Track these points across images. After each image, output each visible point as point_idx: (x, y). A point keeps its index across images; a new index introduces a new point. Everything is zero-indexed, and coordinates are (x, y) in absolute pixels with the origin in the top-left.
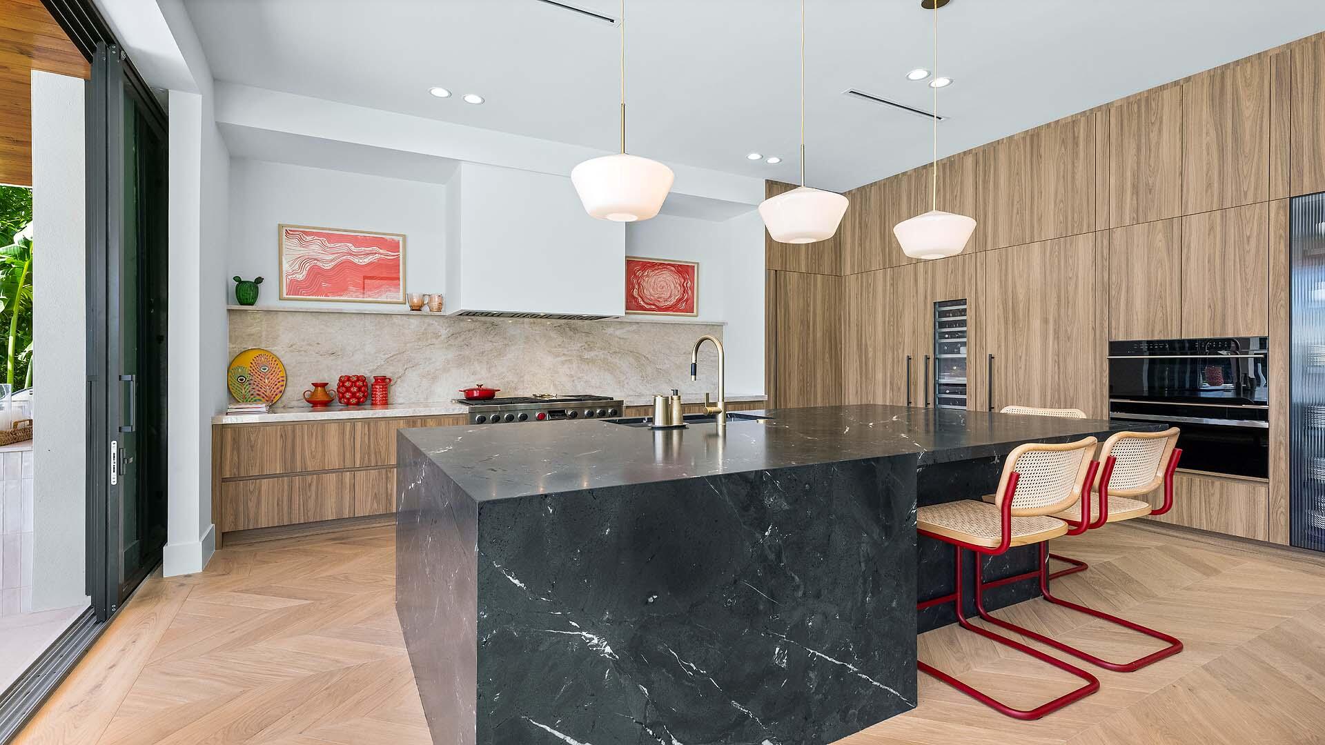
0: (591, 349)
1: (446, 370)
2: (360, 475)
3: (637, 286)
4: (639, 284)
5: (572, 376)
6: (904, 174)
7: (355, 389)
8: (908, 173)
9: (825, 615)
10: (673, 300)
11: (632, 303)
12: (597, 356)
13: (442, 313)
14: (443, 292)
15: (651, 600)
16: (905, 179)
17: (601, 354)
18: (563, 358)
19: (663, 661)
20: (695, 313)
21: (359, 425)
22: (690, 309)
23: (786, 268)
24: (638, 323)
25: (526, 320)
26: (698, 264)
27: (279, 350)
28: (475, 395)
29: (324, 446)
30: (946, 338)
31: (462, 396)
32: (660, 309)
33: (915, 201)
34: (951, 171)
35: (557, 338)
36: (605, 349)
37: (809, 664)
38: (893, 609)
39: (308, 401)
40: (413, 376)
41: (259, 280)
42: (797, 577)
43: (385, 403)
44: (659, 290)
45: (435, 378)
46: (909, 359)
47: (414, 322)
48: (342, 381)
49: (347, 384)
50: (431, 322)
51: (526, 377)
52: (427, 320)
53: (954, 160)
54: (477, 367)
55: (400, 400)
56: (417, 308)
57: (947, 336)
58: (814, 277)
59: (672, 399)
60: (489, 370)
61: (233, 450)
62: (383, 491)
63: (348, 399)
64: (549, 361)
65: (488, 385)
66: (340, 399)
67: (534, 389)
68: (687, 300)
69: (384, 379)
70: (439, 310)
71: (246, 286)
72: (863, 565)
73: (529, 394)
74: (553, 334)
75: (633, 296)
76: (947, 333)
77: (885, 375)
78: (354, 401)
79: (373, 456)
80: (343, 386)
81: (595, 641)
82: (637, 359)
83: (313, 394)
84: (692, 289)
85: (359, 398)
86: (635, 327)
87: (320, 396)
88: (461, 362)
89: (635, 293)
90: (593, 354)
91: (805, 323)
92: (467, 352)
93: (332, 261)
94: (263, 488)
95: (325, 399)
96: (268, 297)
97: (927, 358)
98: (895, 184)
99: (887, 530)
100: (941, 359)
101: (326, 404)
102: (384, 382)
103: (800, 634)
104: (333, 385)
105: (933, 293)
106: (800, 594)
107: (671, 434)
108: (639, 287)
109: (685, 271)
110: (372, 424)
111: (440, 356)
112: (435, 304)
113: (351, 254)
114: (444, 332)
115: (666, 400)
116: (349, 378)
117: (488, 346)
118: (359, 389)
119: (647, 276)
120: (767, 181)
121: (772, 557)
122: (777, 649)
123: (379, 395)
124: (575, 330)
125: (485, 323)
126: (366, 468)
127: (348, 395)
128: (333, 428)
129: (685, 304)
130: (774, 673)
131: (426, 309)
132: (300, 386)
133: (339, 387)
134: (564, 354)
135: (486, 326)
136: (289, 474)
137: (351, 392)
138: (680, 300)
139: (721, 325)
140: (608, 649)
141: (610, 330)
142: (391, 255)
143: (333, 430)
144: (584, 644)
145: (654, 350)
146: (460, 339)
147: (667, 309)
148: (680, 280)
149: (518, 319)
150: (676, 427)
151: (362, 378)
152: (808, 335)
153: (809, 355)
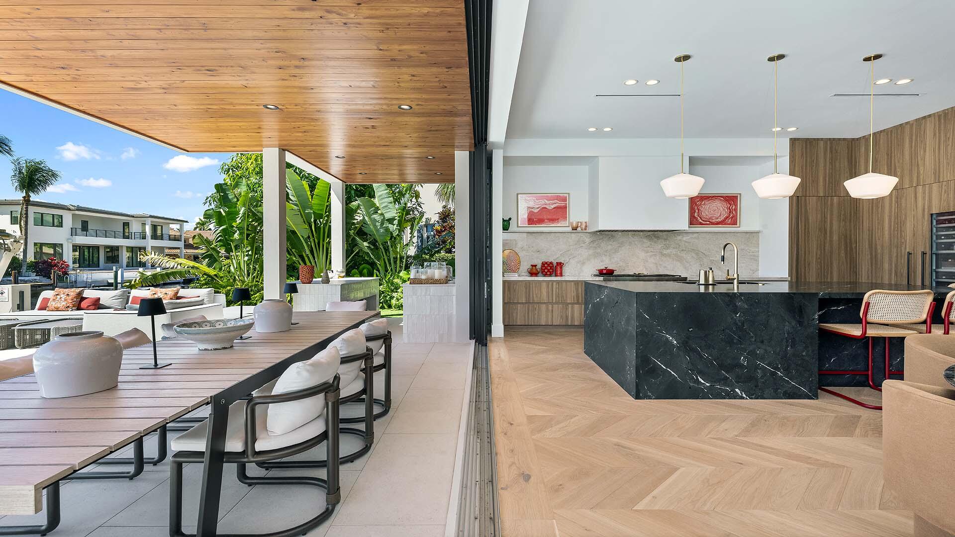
0: (668, 248)
1: (588, 259)
2: (555, 306)
3: (697, 211)
4: (699, 210)
5: (656, 263)
6: (907, 123)
7: (549, 268)
8: (911, 123)
9: (766, 350)
10: (722, 218)
11: (693, 221)
12: (671, 252)
13: (587, 231)
14: (587, 220)
15: (690, 330)
16: (908, 126)
17: (674, 251)
18: (651, 254)
19: (694, 350)
20: (738, 225)
21: (555, 283)
22: (734, 223)
23: (806, 194)
24: (698, 233)
25: (630, 233)
26: (740, 194)
27: (518, 249)
28: (604, 272)
29: (541, 292)
30: (943, 239)
31: (597, 273)
32: (712, 224)
33: (915, 144)
34: (945, 120)
35: (647, 243)
36: (676, 248)
37: (757, 367)
38: (803, 355)
39: (529, 273)
40: (573, 262)
41: (510, 219)
42: (751, 334)
43: (561, 275)
44: (712, 212)
45: (583, 263)
46: (909, 254)
47: (574, 236)
48: (543, 264)
49: (546, 265)
50: (582, 235)
51: (630, 264)
52: (580, 234)
53: (948, 113)
54: (604, 258)
55: (568, 273)
56: (575, 229)
57: (943, 237)
58: (831, 199)
59: (709, 272)
60: (610, 260)
61: (508, 291)
62: (564, 315)
63: (546, 272)
64: (642, 255)
65: (610, 268)
66: (542, 272)
67: (634, 270)
68: (732, 218)
69: (561, 263)
70: (585, 229)
71: (505, 222)
72: (786, 334)
73: (632, 273)
74: (645, 240)
75: (694, 216)
76: (943, 235)
77: (890, 264)
78: (548, 273)
79: (560, 298)
80: (544, 266)
81: (671, 338)
82: (697, 254)
83: (531, 269)
84: (736, 210)
85: (550, 272)
86: (695, 235)
87: (534, 271)
88: (596, 255)
89: (696, 215)
90: (669, 251)
91: (823, 230)
92: (599, 250)
93: (537, 208)
94: (519, 308)
95: (536, 271)
96: (514, 226)
97: (924, 254)
98: (899, 131)
99: (800, 323)
100: (938, 254)
101: (536, 274)
102: (560, 265)
103: (752, 353)
104: (539, 266)
105: (930, 207)
106: (753, 340)
107: (708, 288)
108: (698, 211)
109: (731, 200)
110: (560, 284)
111: (585, 253)
112: (583, 227)
113: (546, 205)
114: (588, 240)
115: (706, 272)
116: (546, 263)
117: (609, 247)
118: (551, 267)
119: (704, 204)
120: (791, 139)
121: (740, 324)
122: (742, 358)
123: (558, 270)
124: (658, 238)
125: (608, 235)
126: (556, 303)
127: (546, 271)
128: (544, 284)
129: (732, 219)
130: (741, 366)
131: (579, 229)
132: (525, 266)
133: (542, 267)
134: (651, 251)
135: (608, 237)
136: (528, 303)
137: (547, 269)
138: (727, 217)
139: (758, 232)
140: (675, 342)
141: (679, 238)
142: (562, 204)
143: (544, 285)
144: (667, 339)
145: (709, 249)
146: (595, 244)
147: (718, 223)
148: (726, 205)
149: (626, 233)
150: (711, 284)
151: (551, 263)
152: (825, 238)
153: (826, 250)
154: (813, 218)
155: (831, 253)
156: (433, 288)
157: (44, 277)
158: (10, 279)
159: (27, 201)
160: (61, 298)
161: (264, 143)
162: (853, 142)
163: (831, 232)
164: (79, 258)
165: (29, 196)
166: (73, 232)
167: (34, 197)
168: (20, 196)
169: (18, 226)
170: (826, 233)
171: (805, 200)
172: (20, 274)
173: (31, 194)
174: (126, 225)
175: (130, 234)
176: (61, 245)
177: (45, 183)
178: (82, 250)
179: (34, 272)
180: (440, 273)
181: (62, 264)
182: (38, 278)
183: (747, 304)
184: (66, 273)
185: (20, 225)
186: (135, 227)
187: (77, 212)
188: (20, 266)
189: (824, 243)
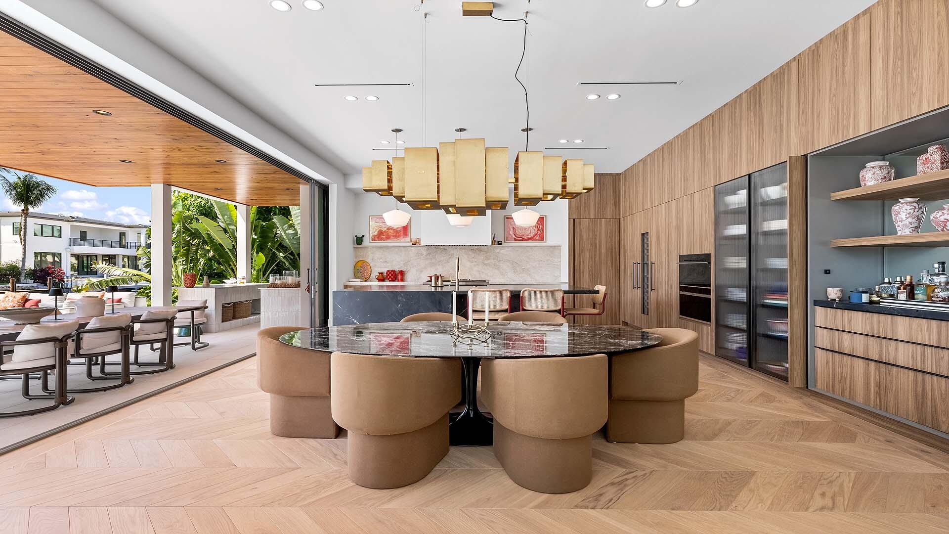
0: (488, 259)
1: (423, 268)
5: (479, 271)
7: (390, 275)
10: (531, 235)
11: (509, 237)
17: (493, 261)
18: (474, 263)
20: (545, 241)
22: (542, 239)
26: (545, 216)
27: (369, 260)
32: (524, 239)
35: (472, 255)
36: (495, 259)
39: (377, 279)
40: (413, 271)
41: (363, 236)
43: (402, 280)
44: (522, 230)
45: (421, 271)
46: (634, 264)
47: (414, 249)
49: (388, 273)
50: (420, 249)
52: (418, 248)
54: (438, 267)
55: (409, 280)
56: (415, 244)
58: (600, 220)
60: (443, 268)
63: (390, 278)
64: (468, 265)
66: (388, 278)
68: (540, 234)
69: (402, 271)
71: (359, 238)
74: (470, 253)
75: (509, 234)
82: (512, 264)
83: (378, 276)
84: (543, 229)
85: (394, 278)
86: (511, 248)
87: (381, 278)
88: (429, 265)
89: (511, 233)
90: (489, 261)
91: (594, 245)
92: (434, 261)
93: (386, 227)
95: (382, 278)
96: (366, 242)
97: (638, 263)
101: (383, 280)
102: (402, 272)
104: (385, 274)
108: (513, 229)
111: (422, 263)
114: (424, 253)
116: (390, 271)
117: (442, 258)
118: (392, 275)
123: (400, 277)
124: (480, 251)
131: (418, 244)
132: (375, 274)
135: (441, 250)
138: (536, 234)
139: (559, 246)
145: (521, 260)
146: (431, 255)
147: (528, 239)
149: (455, 247)
150: (440, 286)
151: (394, 271)
152: (595, 251)
153: (597, 262)
154: (586, 235)
155: (600, 262)
156: (284, 290)
157: (41, 284)
158: (8, 285)
159: (25, 212)
160: (9, 300)
161: (152, 181)
162: (617, 177)
163: (600, 246)
164: (78, 266)
165: (28, 209)
166: (72, 242)
167: (31, 209)
168: (19, 208)
169: (18, 236)
170: (596, 246)
171: (580, 222)
172: (18, 281)
173: (30, 207)
174: (122, 235)
175: (126, 243)
176: (60, 254)
177: (41, 196)
178: (80, 259)
179: (32, 279)
180: (292, 279)
181: (59, 272)
182: (35, 285)
183: (405, 299)
184: (62, 280)
185: (20, 236)
186: (131, 237)
187: (75, 223)
188: (19, 274)
189: (595, 255)
